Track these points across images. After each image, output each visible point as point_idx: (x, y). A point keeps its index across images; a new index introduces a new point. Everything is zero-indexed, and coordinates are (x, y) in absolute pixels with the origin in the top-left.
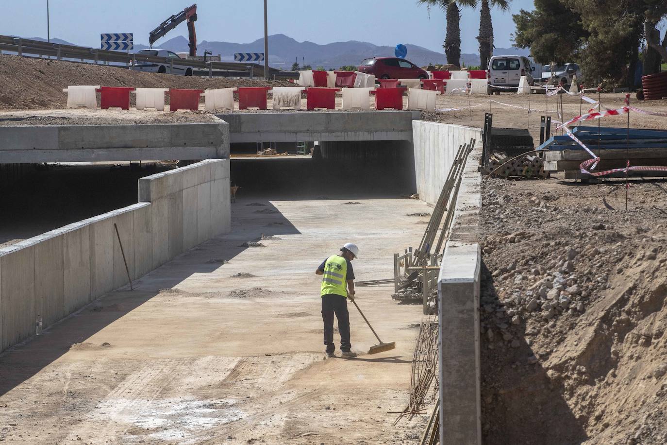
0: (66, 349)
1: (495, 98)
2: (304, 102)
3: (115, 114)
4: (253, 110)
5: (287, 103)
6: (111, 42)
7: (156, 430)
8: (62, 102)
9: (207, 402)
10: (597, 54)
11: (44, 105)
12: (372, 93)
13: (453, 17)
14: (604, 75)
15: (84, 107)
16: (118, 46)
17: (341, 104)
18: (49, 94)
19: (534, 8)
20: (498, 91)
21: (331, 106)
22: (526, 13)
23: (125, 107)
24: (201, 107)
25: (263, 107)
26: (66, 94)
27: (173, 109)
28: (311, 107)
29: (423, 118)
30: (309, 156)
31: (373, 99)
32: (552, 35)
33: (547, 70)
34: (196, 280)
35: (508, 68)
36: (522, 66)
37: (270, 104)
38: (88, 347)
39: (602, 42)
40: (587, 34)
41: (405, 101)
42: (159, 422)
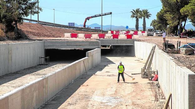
0: (80, 86)
1: (148, 37)
2: (112, 37)
3: (74, 39)
4: (102, 39)
5: (109, 37)
6: (70, 24)
7: (106, 103)
8: (64, 36)
9: (113, 97)
10: (170, 28)
11: (60, 37)
12: (126, 36)
13: (137, 21)
14: (171, 33)
15: (68, 37)
16: (72, 25)
17: (120, 38)
18: (61, 35)
19: (157, 19)
20: (149, 35)
21: (118, 38)
22: (155, 20)
23: (76, 38)
24: (91, 38)
25: (104, 38)
26: (64, 35)
27: (86, 38)
28: (113, 38)
29: (136, 41)
30: (109, 48)
31: (126, 37)
32: (161, 24)
33: (159, 31)
34: (98, 73)
35: (151, 31)
36: (154, 31)
37: (105, 37)
38: (84, 86)
39: (171, 26)
40: (168, 24)
41: (133, 37)
42: (106, 101)
